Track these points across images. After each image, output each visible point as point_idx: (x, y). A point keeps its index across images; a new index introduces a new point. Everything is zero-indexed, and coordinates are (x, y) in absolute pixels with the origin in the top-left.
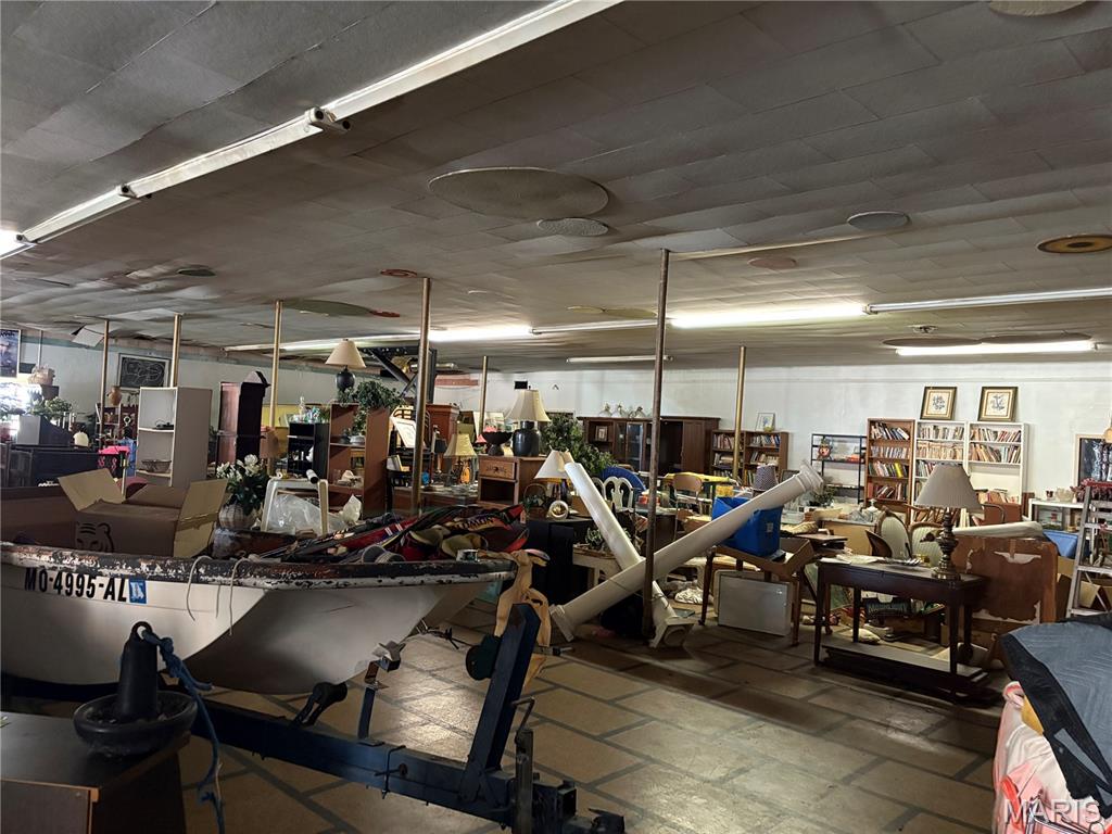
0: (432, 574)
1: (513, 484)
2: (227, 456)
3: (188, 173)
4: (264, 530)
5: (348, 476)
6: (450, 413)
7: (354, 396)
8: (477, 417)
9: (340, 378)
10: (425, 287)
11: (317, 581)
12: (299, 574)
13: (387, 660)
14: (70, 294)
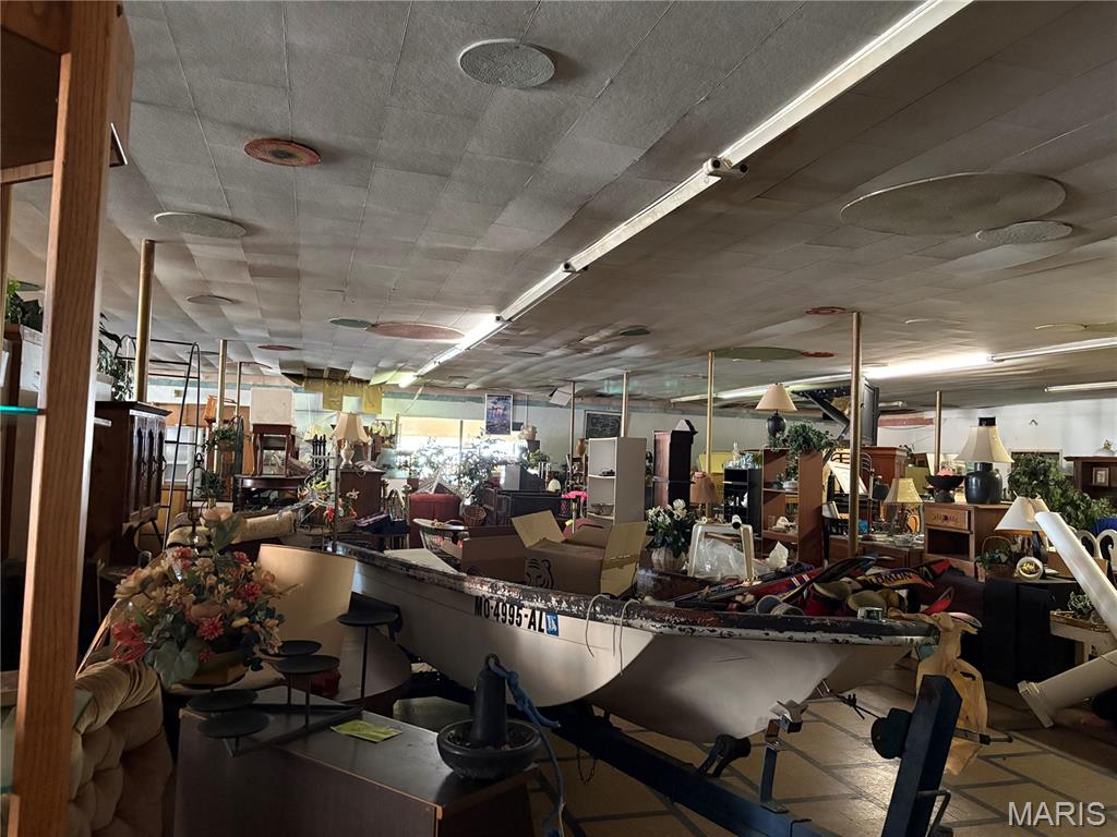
0: (825, 632)
1: (967, 536)
2: (661, 501)
3: (612, 242)
4: (690, 575)
5: (782, 522)
6: (895, 455)
7: (785, 441)
8: (931, 459)
9: (770, 423)
10: (855, 322)
11: (701, 629)
12: (682, 620)
13: (787, 720)
14: (543, 361)
